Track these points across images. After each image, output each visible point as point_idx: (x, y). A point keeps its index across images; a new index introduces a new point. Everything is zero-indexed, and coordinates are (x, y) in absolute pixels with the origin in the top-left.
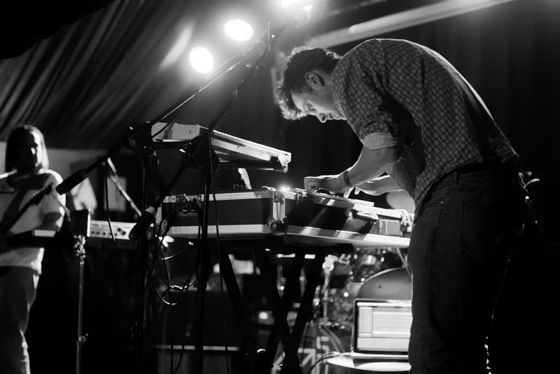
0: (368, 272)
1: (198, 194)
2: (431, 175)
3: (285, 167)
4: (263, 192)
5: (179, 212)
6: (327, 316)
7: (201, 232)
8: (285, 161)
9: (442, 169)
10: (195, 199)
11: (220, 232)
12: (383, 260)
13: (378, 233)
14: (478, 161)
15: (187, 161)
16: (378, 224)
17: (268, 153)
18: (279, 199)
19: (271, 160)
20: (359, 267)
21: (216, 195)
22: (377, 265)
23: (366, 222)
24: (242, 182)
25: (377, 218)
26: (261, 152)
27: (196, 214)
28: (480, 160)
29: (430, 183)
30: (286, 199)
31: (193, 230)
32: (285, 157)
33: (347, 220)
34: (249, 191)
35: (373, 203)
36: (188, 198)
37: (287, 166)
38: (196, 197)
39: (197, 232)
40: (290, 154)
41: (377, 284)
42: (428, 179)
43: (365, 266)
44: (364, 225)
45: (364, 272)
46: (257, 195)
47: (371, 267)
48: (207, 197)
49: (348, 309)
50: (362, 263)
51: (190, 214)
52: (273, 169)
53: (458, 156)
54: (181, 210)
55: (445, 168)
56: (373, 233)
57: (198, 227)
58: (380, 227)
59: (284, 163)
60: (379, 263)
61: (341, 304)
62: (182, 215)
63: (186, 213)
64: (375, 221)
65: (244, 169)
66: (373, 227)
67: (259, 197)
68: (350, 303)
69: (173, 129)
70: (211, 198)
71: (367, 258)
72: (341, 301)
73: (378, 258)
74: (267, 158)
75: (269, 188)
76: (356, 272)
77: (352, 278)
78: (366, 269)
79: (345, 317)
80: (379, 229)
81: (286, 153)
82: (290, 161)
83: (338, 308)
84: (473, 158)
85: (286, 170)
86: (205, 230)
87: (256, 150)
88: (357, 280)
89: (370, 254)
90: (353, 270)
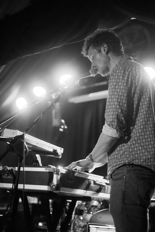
0: (94, 209)
1: (14, 166)
2: (126, 160)
3: (60, 155)
4: (49, 168)
5: (3, 175)
6: (73, 230)
7: (14, 187)
8: (60, 152)
9: (133, 160)
10: (12, 169)
11: (25, 188)
12: (101, 203)
13: (105, 193)
14: (152, 169)
15: (10, 148)
16: (105, 188)
17: (52, 148)
18: (57, 172)
19: (53, 152)
20: (90, 206)
21: (25, 168)
22: (98, 206)
23: (100, 187)
24: (37, 162)
25: (105, 185)
26: (49, 147)
27: (12, 177)
28: (153, 169)
29: (124, 163)
30: (61, 173)
31: (10, 186)
32: (60, 151)
33: (91, 185)
34: (41, 167)
35: (103, 177)
36: (9, 168)
37: (61, 155)
38: (13, 168)
39: (12, 187)
40: (63, 149)
41: (100, 216)
42: (124, 160)
43: (93, 206)
44: (98, 188)
45: (92, 209)
46: (46, 170)
47: (96, 207)
48: (19, 169)
49: (82, 225)
50: (92, 205)
51: (9, 177)
52: (54, 156)
53: (144, 160)
54: (4, 175)
55: (134, 161)
56: (102, 192)
57: (12, 184)
58: (106, 189)
59: (60, 153)
60: (100, 205)
61: (79, 223)
62: (4, 177)
63: (7, 176)
64: (104, 186)
65: (39, 155)
66: (103, 189)
67: (47, 171)
68: (83, 222)
69: (4, 131)
70: (22, 169)
71: (94, 202)
72: (79, 221)
73: (99, 202)
74: (51, 150)
75: (52, 166)
76: (88, 208)
77: (86, 211)
78: (93, 208)
79: (80, 229)
80: (105, 190)
81: (61, 148)
82: (63, 152)
83: (77, 225)
84: (151, 165)
85: (60, 157)
86: (16, 186)
87: (46, 146)
88: (89, 213)
89: (95, 200)
90: (87, 208)
